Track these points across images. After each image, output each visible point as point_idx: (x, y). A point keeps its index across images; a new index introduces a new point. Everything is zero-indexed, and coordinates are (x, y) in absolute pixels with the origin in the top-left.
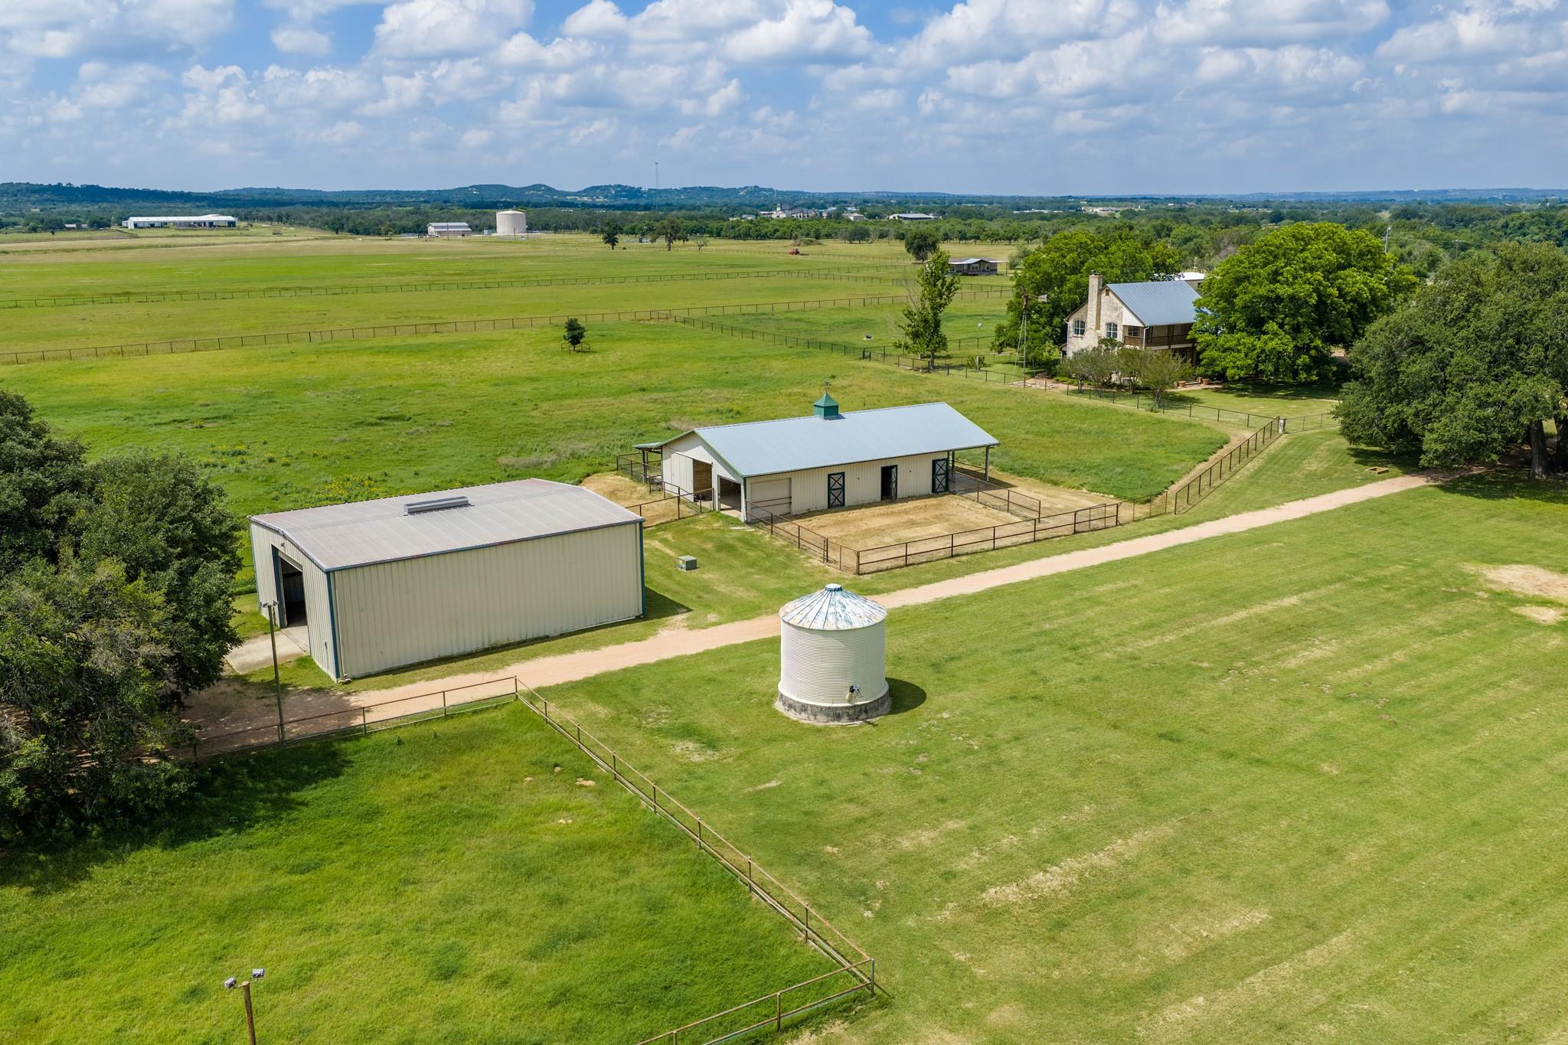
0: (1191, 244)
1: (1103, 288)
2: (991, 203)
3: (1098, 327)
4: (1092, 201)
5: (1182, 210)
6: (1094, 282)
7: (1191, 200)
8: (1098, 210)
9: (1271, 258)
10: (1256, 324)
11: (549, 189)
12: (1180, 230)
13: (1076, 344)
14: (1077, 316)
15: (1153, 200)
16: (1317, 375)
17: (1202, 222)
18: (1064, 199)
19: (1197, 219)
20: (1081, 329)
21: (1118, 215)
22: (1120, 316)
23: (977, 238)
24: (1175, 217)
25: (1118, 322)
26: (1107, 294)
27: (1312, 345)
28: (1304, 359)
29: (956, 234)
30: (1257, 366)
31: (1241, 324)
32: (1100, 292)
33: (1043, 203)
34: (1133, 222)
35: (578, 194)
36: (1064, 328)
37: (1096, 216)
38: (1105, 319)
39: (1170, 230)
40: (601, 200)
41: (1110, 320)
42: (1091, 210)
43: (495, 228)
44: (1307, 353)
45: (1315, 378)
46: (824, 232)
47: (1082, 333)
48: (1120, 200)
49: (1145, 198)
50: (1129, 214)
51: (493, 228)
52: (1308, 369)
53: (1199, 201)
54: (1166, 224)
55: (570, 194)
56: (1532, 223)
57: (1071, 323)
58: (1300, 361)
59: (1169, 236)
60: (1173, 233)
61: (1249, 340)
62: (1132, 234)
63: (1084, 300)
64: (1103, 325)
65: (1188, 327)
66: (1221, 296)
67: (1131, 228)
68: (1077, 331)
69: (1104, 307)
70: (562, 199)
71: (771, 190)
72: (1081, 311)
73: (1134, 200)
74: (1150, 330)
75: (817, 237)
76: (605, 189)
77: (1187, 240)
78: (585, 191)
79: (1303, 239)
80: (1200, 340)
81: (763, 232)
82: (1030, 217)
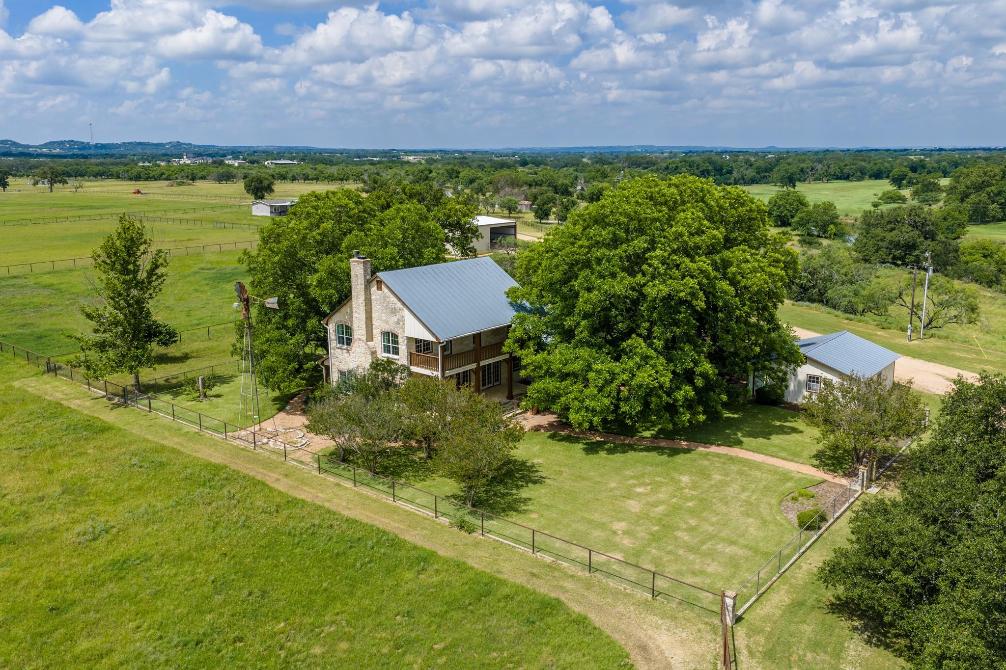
0: (475, 185)
1: (372, 278)
2: (342, 154)
3: (370, 337)
4: (408, 153)
5: (464, 158)
6: (357, 269)
7: (469, 152)
8: (411, 158)
9: (623, 235)
11: (14, 144)
12: (465, 173)
13: (342, 360)
14: (338, 318)
15: (445, 152)
16: (704, 413)
17: (479, 166)
18: (390, 151)
19: (475, 164)
20: (346, 337)
21: (423, 162)
22: (400, 322)
23: (317, 179)
24: (460, 163)
25: (398, 331)
26: (379, 288)
27: (698, 370)
28: (686, 391)
29: (301, 176)
30: (617, 407)
31: (582, 333)
32: (368, 284)
33: (375, 153)
34: (432, 167)
35: (40, 147)
36: (323, 335)
37: (408, 162)
38: (380, 325)
39: (458, 173)
40: (57, 151)
41: (387, 328)
42: (406, 158)
44: (691, 382)
45: (702, 418)
46: (200, 175)
47: (349, 344)
48: (425, 152)
49: (440, 151)
50: (430, 161)
52: (690, 405)
53: (474, 152)
54: (456, 168)
55: (32, 147)
56: (682, 166)
57: (331, 328)
58: (680, 395)
59: (458, 177)
60: (461, 175)
61: (604, 365)
62: (430, 175)
63: (345, 297)
64: (377, 333)
65: (502, 332)
66: (551, 287)
67: (431, 172)
68: (341, 341)
69: (376, 307)
70: (26, 151)
71: (190, 144)
72: (345, 310)
73: (434, 152)
74: (447, 346)
75: (193, 179)
76: (61, 143)
77: (472, 181)
78: (45, 144)
79: (666, 203)
80: (524, 362)
81: (151, 175)
82: (362, 164)
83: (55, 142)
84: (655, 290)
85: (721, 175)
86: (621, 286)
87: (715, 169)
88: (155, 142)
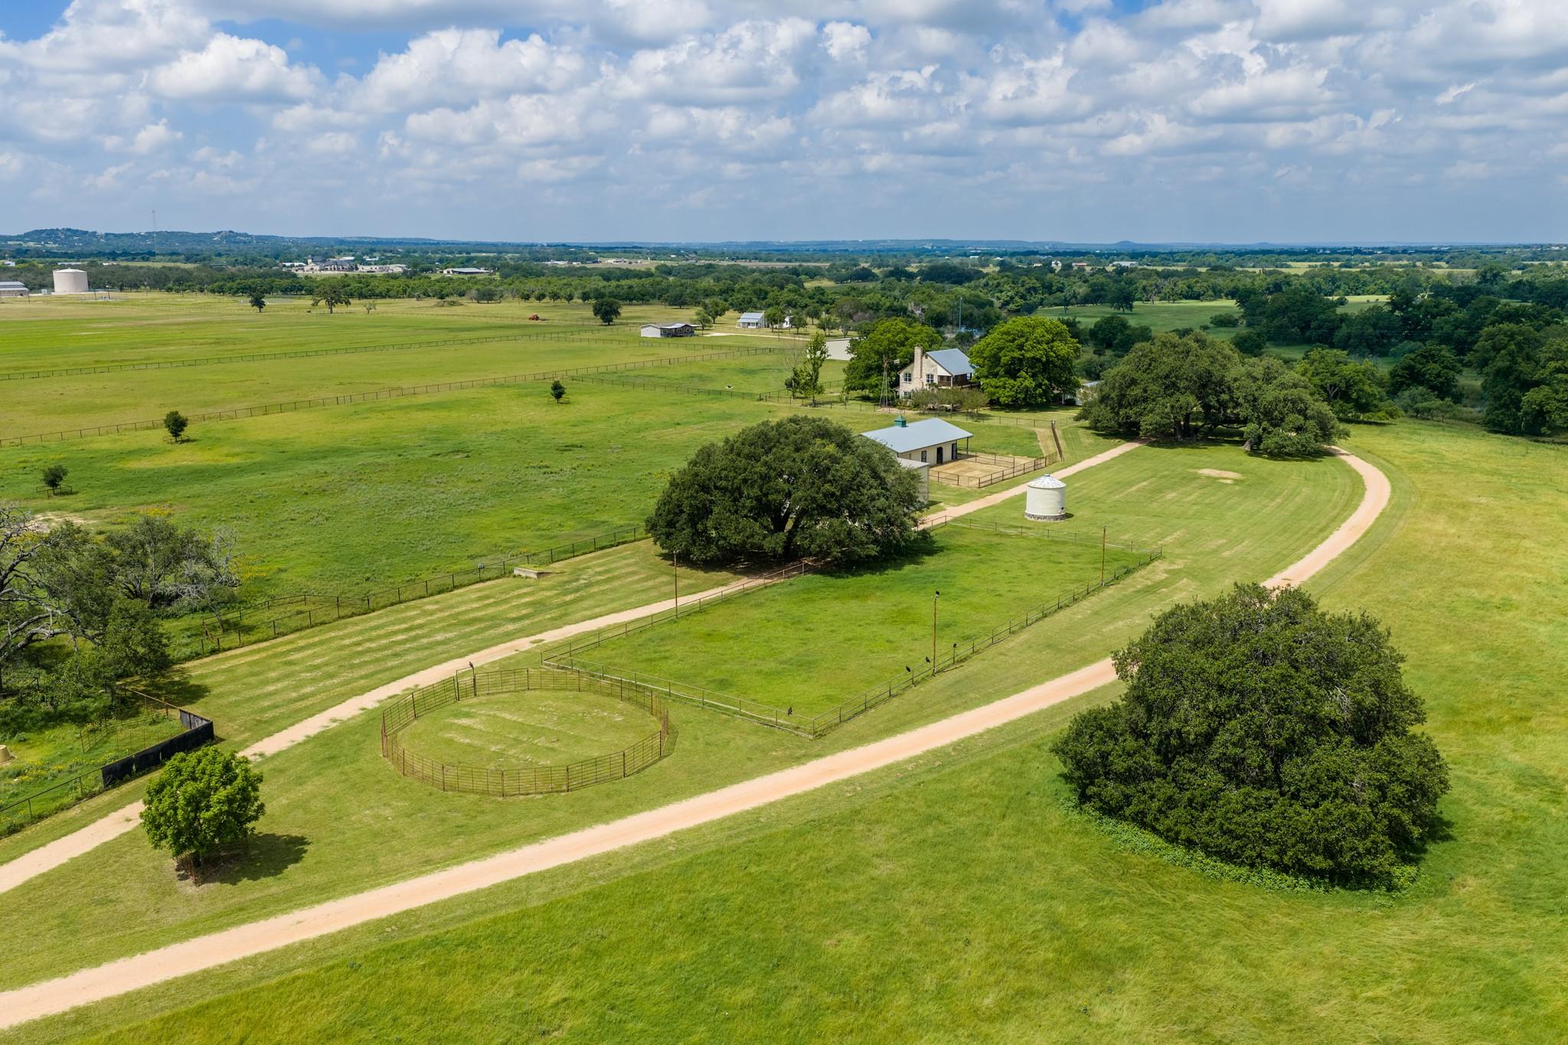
1: (924, 353)
3: (921, 377)
6: (918, 350)
10: (1012, 373)
13: (905, 388)
14: (907, 370)
20: (909, 378)
22: (936, 370)
25: (934, 373)
26: (927, 357)
30: (1016, 396)
31: (1004, 373)
32: (922, 356)
36: (898, 377)
38: (926, 372)
41: (929, 372)
43: (52, 286)
47: (910, 381)
51: (51, 286)
55: (11, 238)
57: (902, 375)
58: (1037, 392)
61: (1010, 382)
64: (924, 375)
65: (969, 376)
66: (990, 358)
68: (906, 380)
69: (924, 365)
72: (910, 368)
74: (956, 378)
78: (27, 235)
83: (42, 231)
84: (1029, 355)
85: (1050, 294)
86: (1017, 354)
87: (1043, 286)
88: (196, 231)
